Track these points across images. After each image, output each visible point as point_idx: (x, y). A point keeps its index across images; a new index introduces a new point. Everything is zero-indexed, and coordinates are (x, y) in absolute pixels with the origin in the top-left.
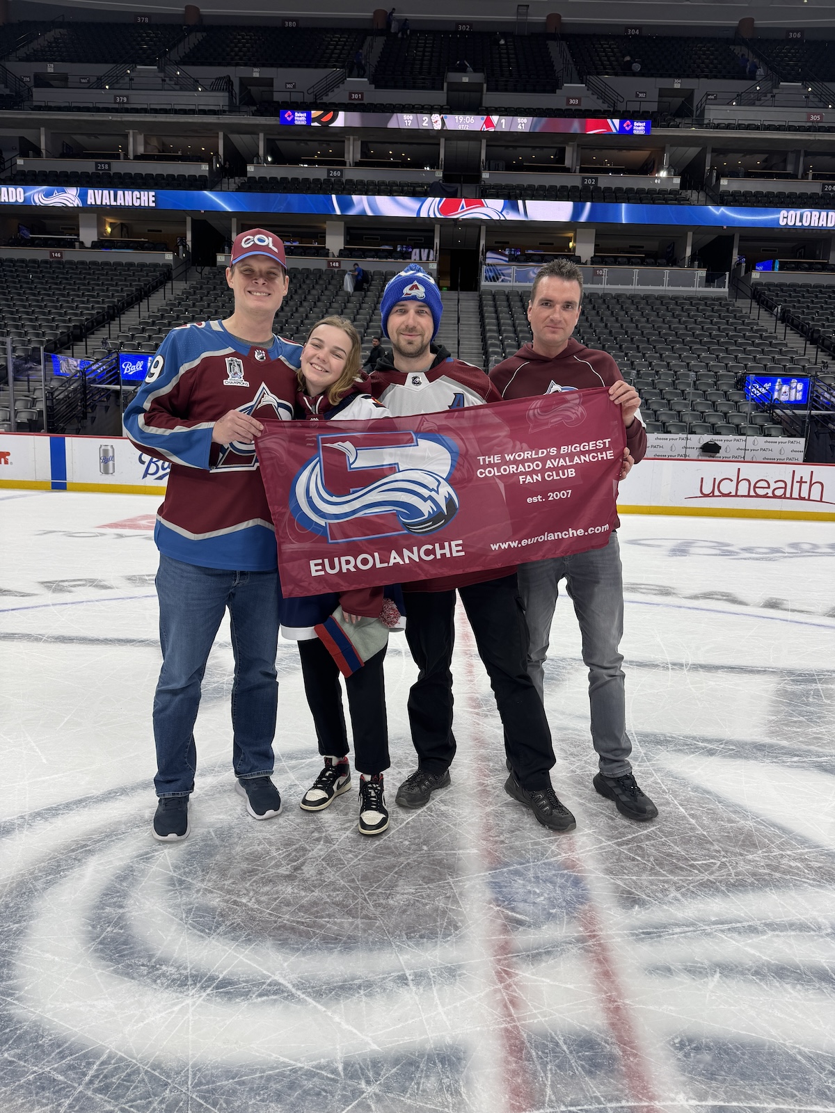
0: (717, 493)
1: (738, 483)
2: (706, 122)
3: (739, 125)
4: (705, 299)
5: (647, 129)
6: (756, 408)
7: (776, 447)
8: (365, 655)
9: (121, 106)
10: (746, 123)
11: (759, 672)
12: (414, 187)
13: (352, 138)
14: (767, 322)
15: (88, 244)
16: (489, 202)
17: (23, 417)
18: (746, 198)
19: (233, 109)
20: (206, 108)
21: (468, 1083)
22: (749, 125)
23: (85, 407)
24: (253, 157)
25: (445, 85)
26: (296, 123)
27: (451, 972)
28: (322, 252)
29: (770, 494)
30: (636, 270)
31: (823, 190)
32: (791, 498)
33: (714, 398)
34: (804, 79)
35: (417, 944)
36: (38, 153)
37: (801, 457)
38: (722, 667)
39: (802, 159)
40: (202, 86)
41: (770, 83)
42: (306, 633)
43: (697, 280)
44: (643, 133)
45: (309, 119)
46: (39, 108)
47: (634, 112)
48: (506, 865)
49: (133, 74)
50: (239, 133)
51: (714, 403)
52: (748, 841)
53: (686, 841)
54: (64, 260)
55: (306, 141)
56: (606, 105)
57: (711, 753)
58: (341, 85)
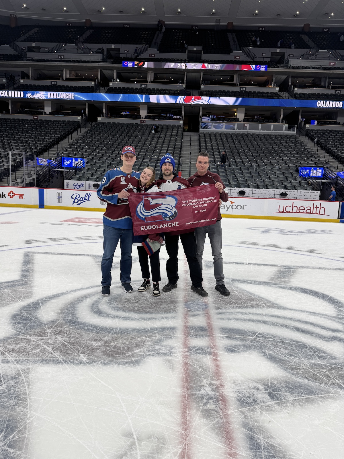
0: (285, 211)
1: (293, 207)
2: (289, 66)
3: (302, 67)
4: (287, 136)
5: (266, 69)
6: (303, 179)
7: (309, 194)
8: (154, 250)
9: (61, 59)
10: (305, 66)
11: (275, 266)
12: (174, 91)
13: (150, 72)
14: (311, 145)
15: (48, 113)
16: (203, 97)
17: (28, 181)
18: (304, 96)
19: (104, 61)
20: (94, 60)
21: (175, 331)
22: (306, 67)
23: (49, 177)
24: (111, 79)
25: (187, 51)
26: (129, 66)
27: (174, 317)
28: (139, 117)
29: (305, 212)
30: (260, 125)
31: (335, 92)
32: (313, 213)
33: (287, 175)
34: (329, 48)
35: (166, 313)
36: (28, 77)
37: (318, 198)
38: (264, 264)
39: (327, 80)
40: (92, 51)
41: (315, 50)
42: (140, 244)
43: (284, 128)
44: (264, 70)
45: (134, 64)
46: (29, 60)
47: (261, 62)
48: (189, 302)
49: (65, 47)
50: (106, 70)
51: (287, 177)
52: (253, 300)
53: (236, 299)
54: (39, 119)
55: (132, 73)
56: (250, 59)
57: (251, 283)
58: (146, 51)
